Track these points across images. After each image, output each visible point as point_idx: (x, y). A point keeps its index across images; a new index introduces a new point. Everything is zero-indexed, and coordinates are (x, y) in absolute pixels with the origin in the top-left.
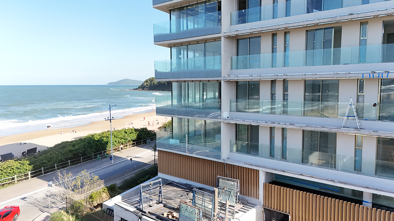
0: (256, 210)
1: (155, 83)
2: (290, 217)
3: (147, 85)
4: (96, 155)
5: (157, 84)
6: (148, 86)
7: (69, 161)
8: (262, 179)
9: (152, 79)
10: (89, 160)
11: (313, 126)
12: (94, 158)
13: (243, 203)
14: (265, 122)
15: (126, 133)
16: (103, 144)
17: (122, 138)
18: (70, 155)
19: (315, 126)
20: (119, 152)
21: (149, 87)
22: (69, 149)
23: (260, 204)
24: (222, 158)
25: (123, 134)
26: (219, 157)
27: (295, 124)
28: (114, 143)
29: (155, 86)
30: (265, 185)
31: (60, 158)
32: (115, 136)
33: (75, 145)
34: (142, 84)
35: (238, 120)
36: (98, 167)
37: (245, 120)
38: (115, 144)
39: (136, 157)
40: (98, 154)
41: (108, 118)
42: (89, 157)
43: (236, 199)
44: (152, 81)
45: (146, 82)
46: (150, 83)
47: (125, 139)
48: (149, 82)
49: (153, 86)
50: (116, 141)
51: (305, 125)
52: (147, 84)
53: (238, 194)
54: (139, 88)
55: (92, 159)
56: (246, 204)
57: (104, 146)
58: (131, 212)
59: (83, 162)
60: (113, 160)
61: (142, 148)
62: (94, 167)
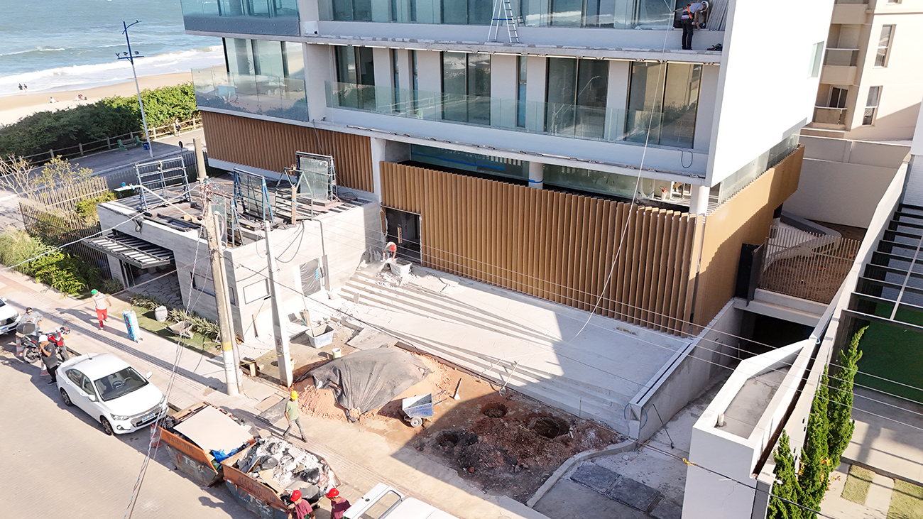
0: (365, 211)
2: (420, 218)
4: (115, 141)
7: (51, 151)
8: (377, 154)
10: (100, 150)
11: (445, 42)
12: (112, 147)
13: (343, 200)
14: (371, 38)
15: (186, 93)
16: (130, 117)
17: (177, 106)
18: (52, 138)
19: (448, 42)
20: (173, 136)
22: (46, 124)
23: (377, 201)
24: (311, 120)
25: (180, 97)
26: (305, 117)
27: (418, 40)
28: (159, 115)
30: (382, 164)
31: (27, 143)
32: (158, 99)
33: (60, 118)
35: (329, 36)
37: (341, 37)
38: (161, 117)
40: (118, 138)
41: (125, 53)
42: (100, 144)
43: (329, 193)
47: (183, 108)
50: (161, 112)
51: (433, 41)
53: (334, 183)
55: (107, 148)
56: (350, 200)
57: (132, 121)
58: (125, 215)
59: (85, 154)
60: (151, 151)
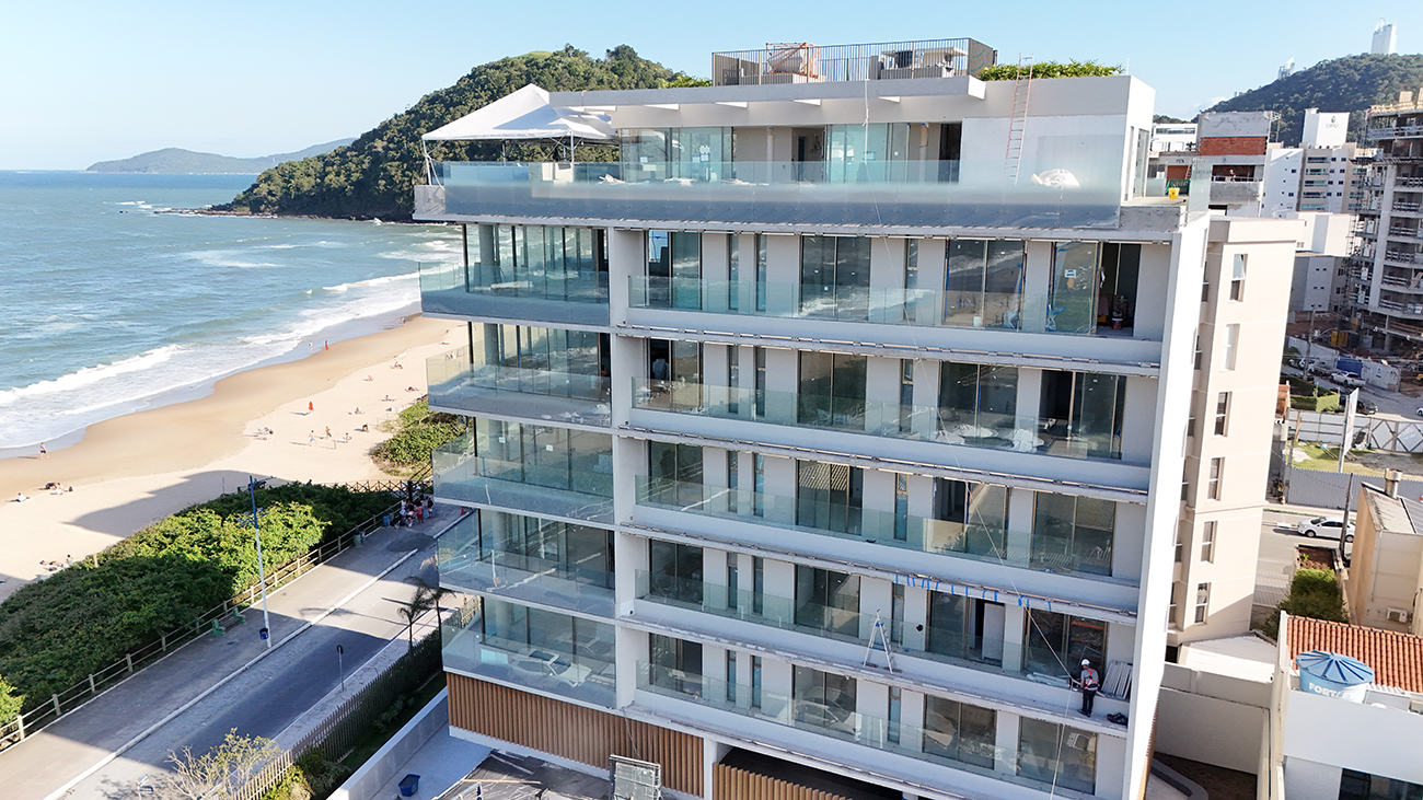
1: (302, 186)
3: (270, 193)
5: (310, 191)
6: (274, 196)
7: (128, 657)
9: (287, 167)
10: (187, 639)
11: (810, 660)
12: (203, 629)
14: (714, 638)
15: (291, 526)
16: (222, 578)
17: (280, 549)
19: (814, 661)
21: (279, 203)
24: (619, 707)
25: (281, 532)
29: (306, 199)
34: (251, 190)
36: (226, 666)
39: (336, 612)
40: (212, 615)
42: (186, 629)
44: (292, 177)
45: (266, 180)
46: (282, 184)
47: (289, 551)
48: (278, 180)
49: (297, 197)
52: (272, 188)
54: (238, 203)
55: (195, 634)
57: (225, 583)
59: (169, 650)
60: (269, 640)
61: (343, 567)
62: (214, 667)
